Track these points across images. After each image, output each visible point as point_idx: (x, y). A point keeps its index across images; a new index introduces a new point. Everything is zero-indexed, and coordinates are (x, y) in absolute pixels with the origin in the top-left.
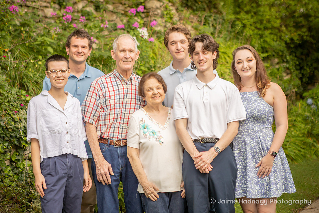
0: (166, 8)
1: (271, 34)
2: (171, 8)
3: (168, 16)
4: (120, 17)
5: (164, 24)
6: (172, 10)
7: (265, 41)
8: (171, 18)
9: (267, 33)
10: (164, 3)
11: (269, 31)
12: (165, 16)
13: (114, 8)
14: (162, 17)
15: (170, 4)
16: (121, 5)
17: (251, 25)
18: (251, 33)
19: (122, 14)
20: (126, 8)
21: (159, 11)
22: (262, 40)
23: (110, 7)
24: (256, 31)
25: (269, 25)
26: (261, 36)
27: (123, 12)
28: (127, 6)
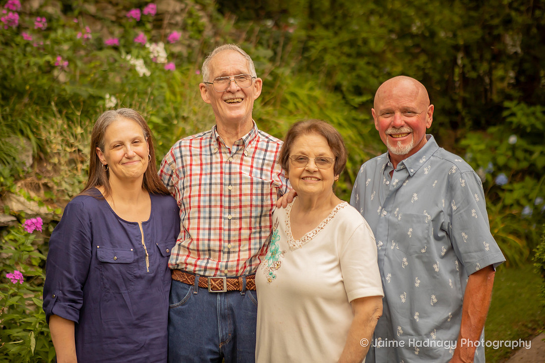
0: (190, 15)
1: (368, 63)
2: (201, 14)
3: (195, 28)
4: (108, 27)
5: (187, 42)
6: (201, 17)
7: (359, 77)
8: (200, 32)
9: (362, 62)
10: (187, 5)
11: (366, 59)
12: (189, 28)
13: (98, 10)
14: (184, 28)
15: (198, 7)
16: (110, 7)
17: (334, 48)
18: (336, 62)
19: (113, 22)
20: (119, 11)
21: (179, 19)
22: (354, 74)
23: (91, 8)
24: (344, 59)
25: (364, 49)
26: (353, 68)
27: (113, 18)
28: (120, 7)
